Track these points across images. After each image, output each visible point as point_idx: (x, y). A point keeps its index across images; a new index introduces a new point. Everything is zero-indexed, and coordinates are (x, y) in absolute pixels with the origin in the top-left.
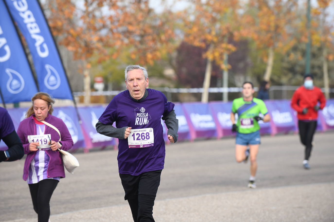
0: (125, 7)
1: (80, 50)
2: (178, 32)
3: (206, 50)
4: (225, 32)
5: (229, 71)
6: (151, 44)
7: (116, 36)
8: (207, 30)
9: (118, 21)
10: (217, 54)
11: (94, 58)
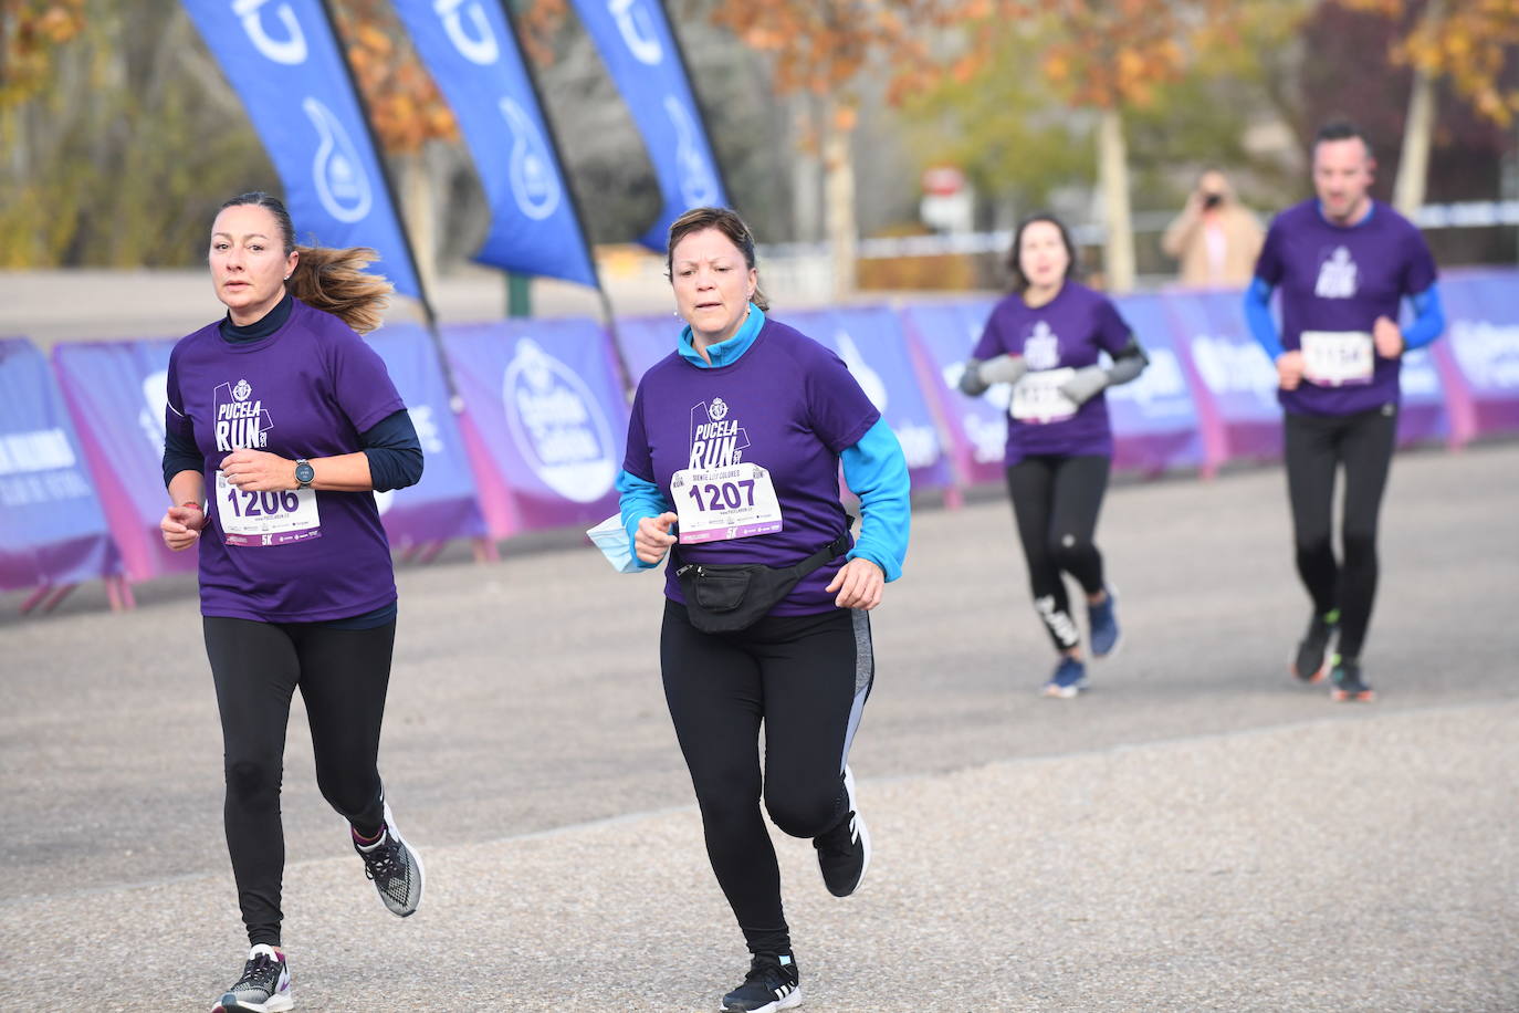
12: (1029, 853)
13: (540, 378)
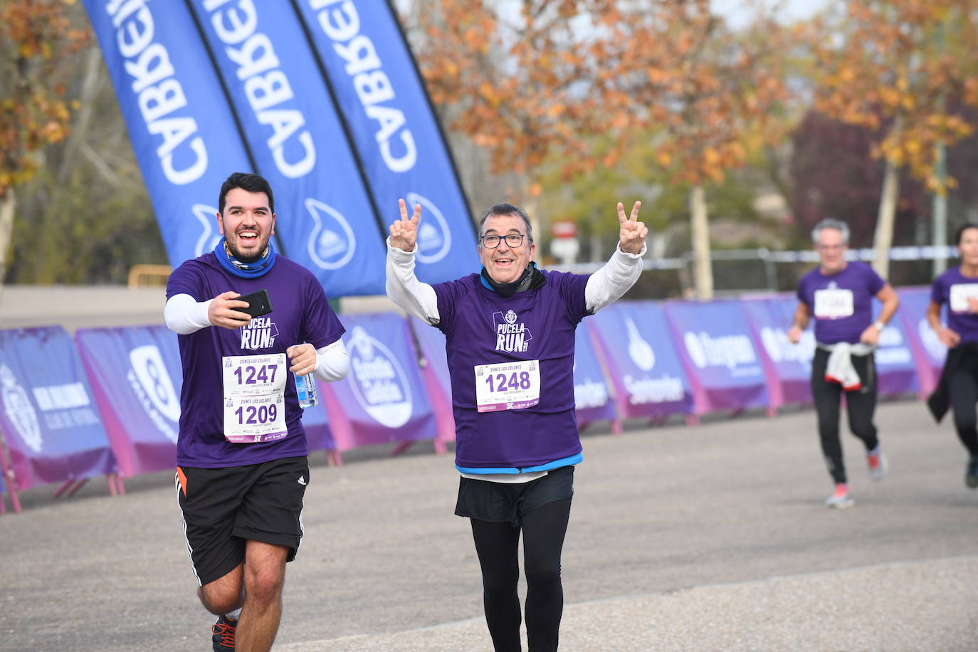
0: (639, 15)
1: (510, 145)
2: (794, 83)
3: (880, 135)
4: (938, 81)
5: (950, 192)
6: (718, 121)
7: (615, 101)
8: (884, 77)
9: (620, 56)
10: (913, 147)
11: (550, 169)
12: (738, 640)
13: (366, 351)
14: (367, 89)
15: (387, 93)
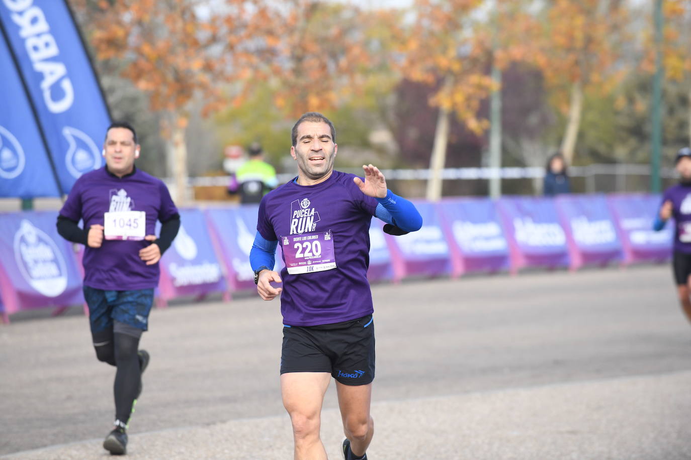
3: (436, 88)
10: (459, 98)
13: (32, 239)
14: (36, 48)
15: (53, 51)
